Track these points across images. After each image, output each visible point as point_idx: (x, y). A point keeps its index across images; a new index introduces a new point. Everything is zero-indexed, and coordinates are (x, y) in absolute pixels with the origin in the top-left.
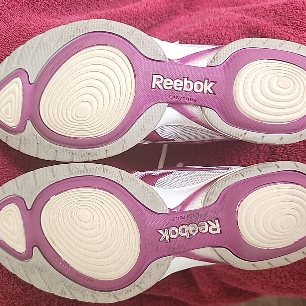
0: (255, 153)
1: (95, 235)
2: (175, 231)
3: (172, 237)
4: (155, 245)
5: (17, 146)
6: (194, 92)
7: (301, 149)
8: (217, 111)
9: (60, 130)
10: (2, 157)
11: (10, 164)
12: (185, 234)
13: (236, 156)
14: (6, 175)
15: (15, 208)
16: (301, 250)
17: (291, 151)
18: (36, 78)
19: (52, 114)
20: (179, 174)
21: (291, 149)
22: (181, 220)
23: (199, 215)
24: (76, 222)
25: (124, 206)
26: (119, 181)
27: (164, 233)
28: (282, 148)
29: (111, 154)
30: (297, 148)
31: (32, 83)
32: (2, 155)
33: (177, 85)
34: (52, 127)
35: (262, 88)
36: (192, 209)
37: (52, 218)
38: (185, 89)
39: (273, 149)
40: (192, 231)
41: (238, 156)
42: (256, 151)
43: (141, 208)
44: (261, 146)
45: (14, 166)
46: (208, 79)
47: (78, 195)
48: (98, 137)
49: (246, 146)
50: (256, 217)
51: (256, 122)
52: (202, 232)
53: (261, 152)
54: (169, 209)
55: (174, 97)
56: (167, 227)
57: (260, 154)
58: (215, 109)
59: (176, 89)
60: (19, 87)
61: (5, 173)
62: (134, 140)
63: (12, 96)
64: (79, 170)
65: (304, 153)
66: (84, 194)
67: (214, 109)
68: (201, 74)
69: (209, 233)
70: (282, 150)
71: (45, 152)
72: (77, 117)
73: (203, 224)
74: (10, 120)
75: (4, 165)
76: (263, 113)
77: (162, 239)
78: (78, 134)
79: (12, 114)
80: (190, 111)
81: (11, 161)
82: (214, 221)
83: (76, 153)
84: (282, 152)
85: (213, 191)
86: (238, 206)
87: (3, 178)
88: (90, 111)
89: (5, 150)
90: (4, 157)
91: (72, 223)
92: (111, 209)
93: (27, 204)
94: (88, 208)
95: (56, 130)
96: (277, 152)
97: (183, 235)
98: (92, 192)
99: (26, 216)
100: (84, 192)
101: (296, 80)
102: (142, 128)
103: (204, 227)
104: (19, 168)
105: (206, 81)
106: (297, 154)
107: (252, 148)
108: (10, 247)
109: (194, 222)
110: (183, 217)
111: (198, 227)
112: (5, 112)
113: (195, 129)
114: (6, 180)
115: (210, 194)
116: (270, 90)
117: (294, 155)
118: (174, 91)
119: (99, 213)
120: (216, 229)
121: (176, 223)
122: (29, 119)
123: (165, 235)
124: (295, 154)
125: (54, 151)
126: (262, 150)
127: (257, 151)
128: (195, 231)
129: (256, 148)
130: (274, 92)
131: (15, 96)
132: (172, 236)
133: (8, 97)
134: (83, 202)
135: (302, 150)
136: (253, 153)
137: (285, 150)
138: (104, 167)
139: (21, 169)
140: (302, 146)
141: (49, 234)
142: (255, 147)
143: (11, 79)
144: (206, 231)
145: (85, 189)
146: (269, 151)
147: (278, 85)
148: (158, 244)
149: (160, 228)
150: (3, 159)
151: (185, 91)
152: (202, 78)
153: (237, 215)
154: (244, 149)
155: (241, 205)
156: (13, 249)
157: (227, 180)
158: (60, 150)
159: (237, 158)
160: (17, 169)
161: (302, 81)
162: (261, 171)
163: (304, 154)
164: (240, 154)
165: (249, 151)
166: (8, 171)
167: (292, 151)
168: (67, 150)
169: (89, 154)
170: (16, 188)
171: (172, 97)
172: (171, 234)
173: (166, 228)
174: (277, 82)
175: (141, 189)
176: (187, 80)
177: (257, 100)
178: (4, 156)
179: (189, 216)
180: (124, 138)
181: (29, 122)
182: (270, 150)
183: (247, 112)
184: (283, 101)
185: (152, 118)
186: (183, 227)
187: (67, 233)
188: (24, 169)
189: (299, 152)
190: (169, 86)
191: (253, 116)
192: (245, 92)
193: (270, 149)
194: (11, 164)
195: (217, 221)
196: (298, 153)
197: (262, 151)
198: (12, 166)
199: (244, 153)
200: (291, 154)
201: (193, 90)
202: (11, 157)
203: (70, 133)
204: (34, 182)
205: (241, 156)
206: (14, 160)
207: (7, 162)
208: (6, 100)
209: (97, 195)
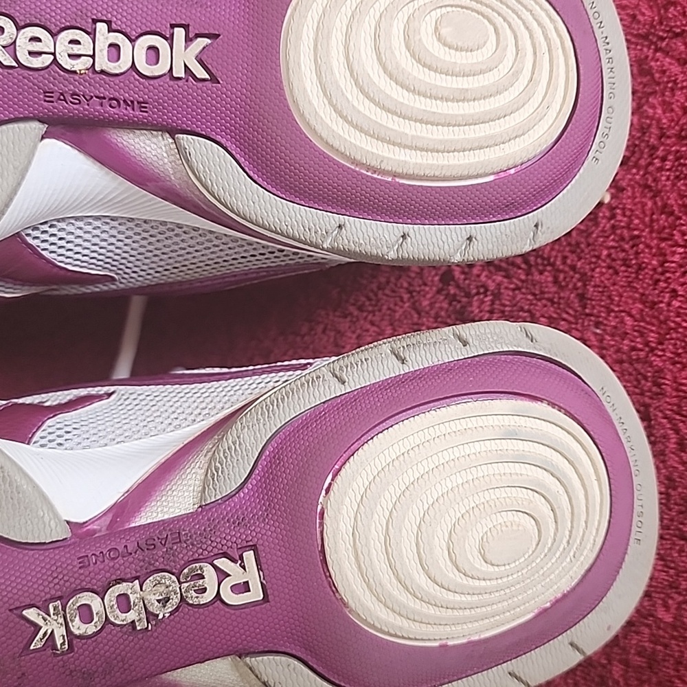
0: (405, 322)
2: (89, 606)
3: (77, 632)
4: (13, 669)
6: (137, 77)
7: (546, 296)
8: (232, 148)
12: (131, 616)
13: (349, 334)
16: (564, 639)
17: (515, 305)
20: (134, 396)
21: (514, 298)
22: (111, 564)
23: (184, 538)
27: (45, 619)
28: (486, 296)
30: (533, 291)
33: (71, 52)
35: (382, 51)
36: (160, 517)
38: (103, 63)
39: (459, 302)
40: (159, 601)
41: (354, 336)
42: (410, 313)
44: (424, 296)
46: (186, 27)
49: (378, 300)
50: (391, 530)
51: (375, 179)
52: (196, 602)
53: (424, 317)
54: (68, 522)
55: (62, 97)
56: (59, 593)
57: (420, 322)
58: (223, 141)
59: (68, 67)
65: (555, 305)
67: (218, 138)
68: (160, 7)
69: (221, 605)
70: (488, 303)
73: (199, 572)
76: (394, 144)
77: (37, 644)
80: (133, 154)
82: (237, 558)
84: (489, 312)
85: (234, 443)
86: (324, 492)
96: (472, 312)
97: (121, 618)
101: (505, 20)
103: (201, 582)
105: (179, 33)
106: (534, 312)
107: (396, 305)
109: (162, 567)
110: (121, 548)
111: (180, 583)
113: (178, 231)
115: (222, 455)
116: (413, 56)
117: (526, 314)
118: (60, 75)
120: (245, 587)
121: (92, 574)
123: (52, 626)
124: (529, 311)
126: (428, 308)
127: (413, 312)
128: (167, 600)
129: (407, 305)
130: (428, 63)
132: (78, 627)
135: (550, 296)
136: (399, 320)
137: (497, 302)
140: (550, 285)
142: (404, 303)
144: (209, 596)
146: (447, 310)
147: (439, 40)
148: (22, 664)
149: (28, 601)
151: (103, 72)
152: (164, 22)
153: (322, 524)
154: (373, 312)
155: (335, 487)
157: (283, 399)
159: (352, 341)
161: (524, 23)
162: (403, 361)
163: (559, 311)
164: (361, 328)
165: (387, 318)
167: (519, 304)
171: (56, 95)
172: (72, 621)
173: (53, 599)
174: (436, 28)
176: (109, 31)
177: (367, 96)
179: (144, 546)
182: (451, 308)
183: (336, 144)
184: (462, 97)
186: (122, 588)
189: (539, 303)
190: (40, 53)
191: (358, 157)
192: (323, 68)
193: (450, 304)
195: (249, 556)
196: (537, 308)
197: (427, 313)
199: (372, 323)
200: (516, 313)
201: (131, 67)
205: (364, 333)
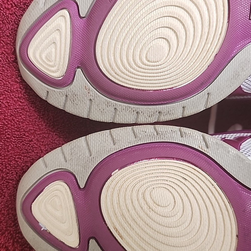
1: (179, 225)
5: (62, 104)
9: (123, 80)
10: (38, 120)
11: (47, 129)
14: (43, 142)
15: (64, 186)
18: (89, 9)
19: (113, 58)
24: (151, 206)
25: (215, 184)
26: (203, 149)
29: (189, 112)
31: (84, 16)
32: (39, 117)
34: (113, 76)
37: (117, 201)
43: (235, 185)
45: (53, 130)
47: (152, 168)
48: (175, 88)
60: (66, 22)
61: (42, 140)
62: (222, 92)
63: (56, 35)
64: (148, 134)
66: (160, 168)
71: (100, 111)
72: (149, 61)
74: (53, 69)
75: (41, 129)
78: (148, 85)
79: (55, 60)
81: (49, 124)
83: (142, 112)
87: (40, 147)
88: (167, 51)
89: (42, 111)
90: (41, 120)
91: (145, 207)
92: (198, 187)
93: (78, 181)
94: (166, 186)
95: (118, 80)
98: (170, 164)
99: (79, 198)
100: (159, 164)
102: (235, 75)
104: (58, 133)
108: (58, 239)
112: (46, 58)
114: (43, 149)
119: (182, 193)
122: (78, 67)
125: (113, 109)
131: (61, 35)
133: (51, 37)
134: (160, 178)
138: (182, 130)
139: (61, 134)
141: (113, 223)
143: (55, 12)
145: (160, 161)
150: (39, 122)
156: (62, 242)
158: (120, 107)
160: (56, 135)
166: (45, 138)
168: (130, 107)
169: (159, 112)
170: (63, 160)
175: (234, 160)
178: (40, 118)
180: (208, 90)
181: (79, 70)
185: (248, 60)
187: (138, 222)
188: (63, 134)
194: (49, 129)
198: (50, 130)
202: (49, 120)
203: (138, 84)
204: (87, 152)
206: (52, 124)
207: (44, 126)
208: (47, 41)
209: (178, 169)
